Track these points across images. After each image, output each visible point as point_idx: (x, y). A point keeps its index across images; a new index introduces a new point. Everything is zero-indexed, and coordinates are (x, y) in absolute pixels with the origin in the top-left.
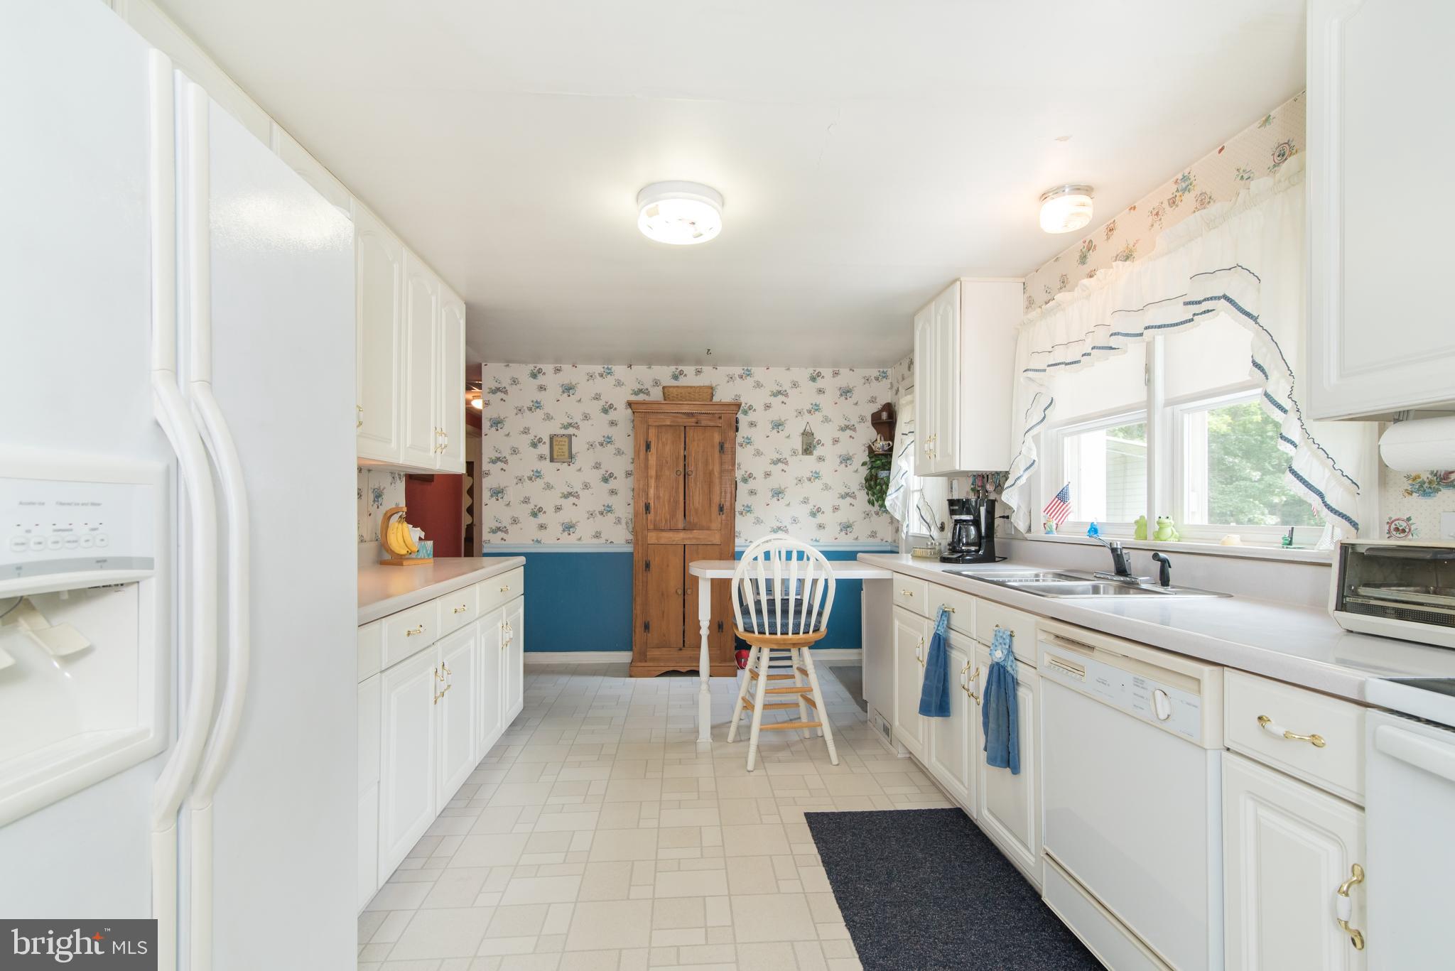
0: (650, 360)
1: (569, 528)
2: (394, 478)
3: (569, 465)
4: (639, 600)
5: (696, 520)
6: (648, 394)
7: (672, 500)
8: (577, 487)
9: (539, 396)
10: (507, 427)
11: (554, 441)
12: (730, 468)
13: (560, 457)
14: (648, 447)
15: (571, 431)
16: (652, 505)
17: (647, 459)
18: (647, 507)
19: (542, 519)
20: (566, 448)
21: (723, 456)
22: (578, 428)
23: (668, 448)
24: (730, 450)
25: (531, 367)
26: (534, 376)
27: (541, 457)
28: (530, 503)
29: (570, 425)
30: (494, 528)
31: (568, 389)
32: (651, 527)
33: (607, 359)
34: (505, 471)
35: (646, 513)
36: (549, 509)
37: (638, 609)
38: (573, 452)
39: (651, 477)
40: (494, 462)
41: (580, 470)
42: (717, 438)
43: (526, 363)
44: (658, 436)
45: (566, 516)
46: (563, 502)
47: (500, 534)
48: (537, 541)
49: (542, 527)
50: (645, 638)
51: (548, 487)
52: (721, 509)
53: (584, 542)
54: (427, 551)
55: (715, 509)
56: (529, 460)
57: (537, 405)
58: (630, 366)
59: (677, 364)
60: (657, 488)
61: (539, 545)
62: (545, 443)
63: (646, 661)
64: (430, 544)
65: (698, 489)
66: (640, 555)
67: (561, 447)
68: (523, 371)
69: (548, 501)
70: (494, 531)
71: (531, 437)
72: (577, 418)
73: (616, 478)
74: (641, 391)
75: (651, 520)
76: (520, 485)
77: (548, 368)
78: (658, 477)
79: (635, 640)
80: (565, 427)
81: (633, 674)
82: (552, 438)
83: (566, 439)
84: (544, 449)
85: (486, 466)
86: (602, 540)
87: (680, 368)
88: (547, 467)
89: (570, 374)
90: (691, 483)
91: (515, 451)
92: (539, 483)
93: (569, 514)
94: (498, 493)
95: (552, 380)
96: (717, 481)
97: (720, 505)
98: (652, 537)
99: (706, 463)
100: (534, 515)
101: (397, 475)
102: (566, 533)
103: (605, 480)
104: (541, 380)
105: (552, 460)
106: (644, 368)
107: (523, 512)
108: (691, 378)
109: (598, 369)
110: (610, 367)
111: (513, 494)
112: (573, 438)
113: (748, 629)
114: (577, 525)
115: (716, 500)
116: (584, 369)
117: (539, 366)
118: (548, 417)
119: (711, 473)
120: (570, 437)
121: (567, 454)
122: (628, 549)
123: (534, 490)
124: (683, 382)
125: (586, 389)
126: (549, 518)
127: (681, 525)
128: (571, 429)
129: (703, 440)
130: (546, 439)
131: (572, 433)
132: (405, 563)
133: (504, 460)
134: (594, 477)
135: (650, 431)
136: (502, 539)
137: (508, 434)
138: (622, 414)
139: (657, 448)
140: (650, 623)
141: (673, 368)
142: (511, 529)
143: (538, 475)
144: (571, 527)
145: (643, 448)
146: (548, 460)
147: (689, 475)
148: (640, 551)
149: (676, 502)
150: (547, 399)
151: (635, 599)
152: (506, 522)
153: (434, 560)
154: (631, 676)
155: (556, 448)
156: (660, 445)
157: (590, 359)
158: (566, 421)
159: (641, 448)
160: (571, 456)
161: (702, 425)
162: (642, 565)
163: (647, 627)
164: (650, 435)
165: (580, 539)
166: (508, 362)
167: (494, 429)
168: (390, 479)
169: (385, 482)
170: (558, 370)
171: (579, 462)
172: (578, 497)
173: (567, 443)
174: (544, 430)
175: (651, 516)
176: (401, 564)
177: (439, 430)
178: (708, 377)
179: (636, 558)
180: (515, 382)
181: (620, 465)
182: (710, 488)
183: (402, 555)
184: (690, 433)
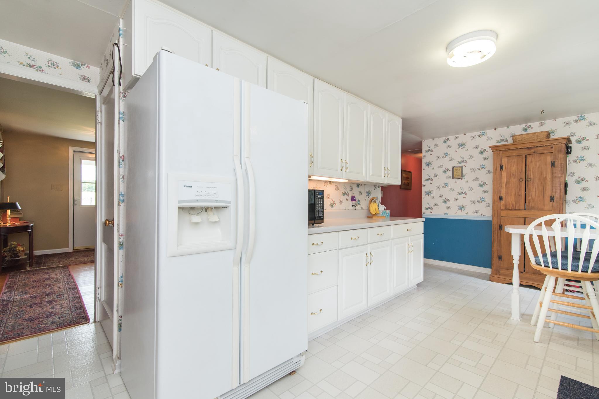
0: (508, 123)
1: (461, 208)
2: (376, 187)
3: (462, 180)
4: (495, 244)
5: (533, 205)
6: (507, 141)
7: (517, 194)
8: (466, 190)
9: (447, 150)
10: (433, 165)
11: (454, 170)
12: (560, 175)
13: (457, 176)
14: (501, 168)
15: (463, 164)
16: (504, 197)
17: (501, 174)
18: (501, 199)
19: (448, 204)
20: (460, 172)
21: (554, 169)
22: (466, 162)
23: (514, 168)
24: (559, 165)
25: (444, 138)
26: (445, 142)
27: (448, 177)
28: (443, 197)
29: (462, 161)
30: (427, 207)
31: (461, 145)
32: (503, 208)
33: (482, 128)
34: (432, 184)
35: (500, 201)
36: (452, 199)
37: (495, 248)
38: (464, 173)
39: (503, 183)
40: (427, 180)
41: (467, 182)
42: (549, 159)
43: (441, 137)
44: (508, 162)
45: (460, 203)
46: (458, 196)
47: (429, 210)
48: (446, 213)
49: (448, 207)
50: (499, 263)
51: (451, 190)
52: (552, 199)
53: (469, 215)
54: (387, 214)
55: (547, 199)
56: (443, 178)
57: (447, 155)
58: (496, 129)
59: (526, 123)
60: (507, 188)
61: (447, 215)
62: (450, 171)
63: (499, 275)
64: (388, 211)
65: (535, 188)
66: (496, 222)
67: (457, 172)
68: (439, 141)
69: (451, 196)
70: (427, 209)
71: (443, 168)
72: (466, 158)
73: (487, 184)
74: (502, 140)
75: (503, 205)
76: (438, 189)
77: (451, 138)
78: (507, 183)
79: (493, 264)
80: (460, 163)
81: (491, 279)
82: (453, 168)
83: (460, 168)
84: (450, 174)
85: (424, 182)
86: (479, 214)
87: (528, 124)
88: (451, 181)
89: (462, 138)
90: (530, 184)
91: (436, 175)
92: (447, 188)
93: (461, 201)
94: (428, 193)
95: (453, 142)
96: (549, 183)
97: (551, 196)
98: (503, 213)
99: (541, 173)
100: (445, 202)
101: (377, 187)
102: (460, 210)
103: (481, 186)
104: (448, 143)
105: (453, 178)
106: (505, 128)
107: (440, 201)
108: (536, 128)
109: (478, 133)
110: (484, 131)
111: (435, 193)
112: (464, 167)
113: (538, 264)
114: (466, 207)
115: (548, 193)
116: (469, 135)
117: (447, 137)
118: (452, 159)
119: (545, 179)
120: (462, 167)
121: (460, 175)
122: (491, 219)
123: (445, 192)
124: (530, 131)
125: (470, 144)
126: (451, 203)
127: (522, 207)
128: (463, 163)
129: (539, 161)
130: (451, 169)
131: (463, 165)
132: (374, 217)
133: (431, 179)
134: (475, 185)
135: (502, 160)
136: (431, 212)
137: (433, 168)
138: (489, 153)
139: (507, 169)
140: (502, 257)
141: (523, 126)
142: (434, 208)
143: (446, 185)
144: (463, 208)
145: (499, 169)
146: (451, 178)
147: (528, 181)
148: (496, 220)
149: (520, 196)
150: (451, 152)
151: (493, 243)
152: (432, 205)
153: (390, 218)
154: (490, 281)
155: (455, 173)
156: (509, 166)
157: (473, 130)
158: (460, 160)
159: (497, 169)
160: (463, 176)
161: (539, 153)
162: (497, 227)
163: (500, 258)
164: (503, 161)
165: (467, 213)
166: (433, 138)
167: (427, 167)
168: (374, 188)
169: (372, 189)
170: (456, 138)
171: (466, 178)
172: (466, 194)
173: (460, 170)
174: (449, 165)
175: (503, 203)
176: (372, 218)
177: (386, 168)
178: (549, 125)
179: (493, 223)
180: (436, 146)
181: (488, 179)
182: (543, 187)
183: (373, 214)
184: (529, 158)
